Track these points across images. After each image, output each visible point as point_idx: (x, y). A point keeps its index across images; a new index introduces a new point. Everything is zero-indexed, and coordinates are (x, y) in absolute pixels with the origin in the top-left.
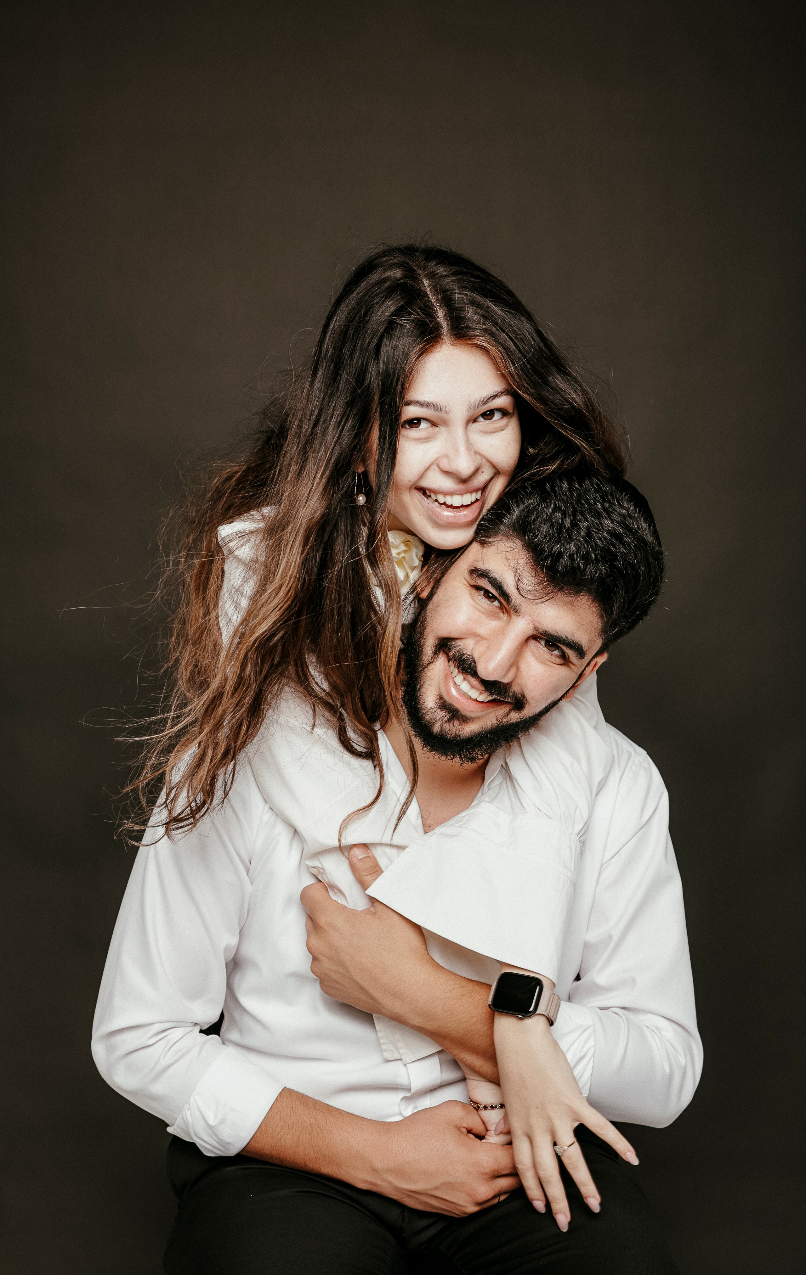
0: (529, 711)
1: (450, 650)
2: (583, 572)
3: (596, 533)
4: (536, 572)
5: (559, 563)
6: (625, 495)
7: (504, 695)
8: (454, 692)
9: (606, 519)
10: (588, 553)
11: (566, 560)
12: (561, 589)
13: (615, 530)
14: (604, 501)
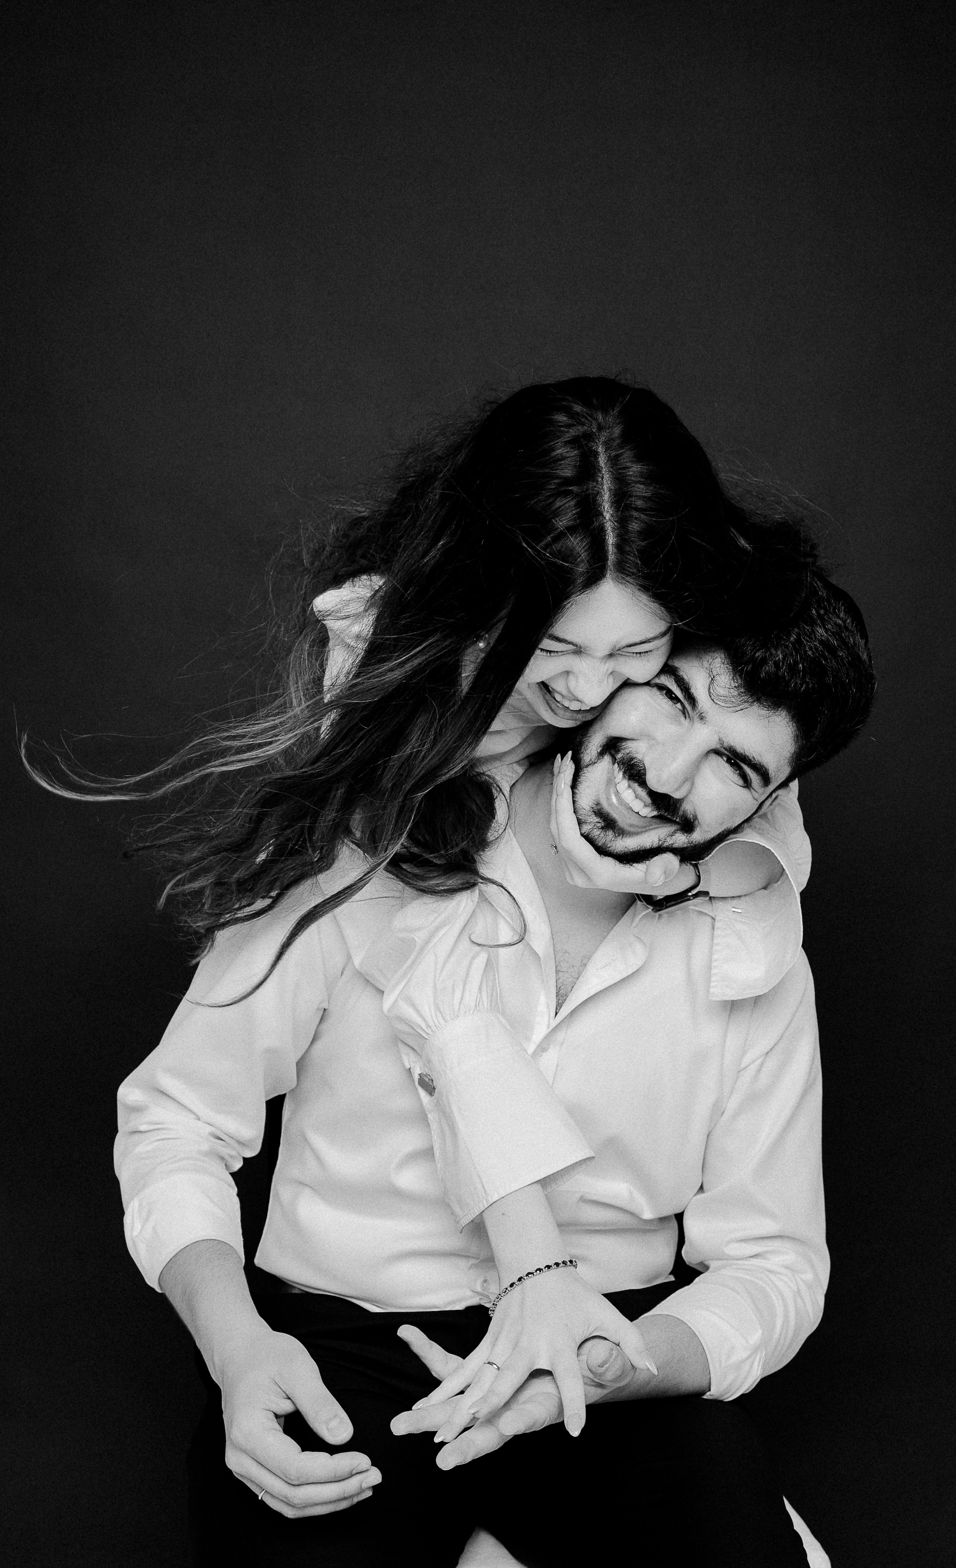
0: (699, 836)
1: (618, 751)
2: (787, 684)
3: (807, 641)
4: (735, 675)
5: (761, 669)
6: (843, 605)
7: (672, 812)
8: (614, 800)
9: (820, 627)
10: (796, 663)
11: (770, 667)
12: (758, 700)
13: (828, 639)
14: (820, 607)
